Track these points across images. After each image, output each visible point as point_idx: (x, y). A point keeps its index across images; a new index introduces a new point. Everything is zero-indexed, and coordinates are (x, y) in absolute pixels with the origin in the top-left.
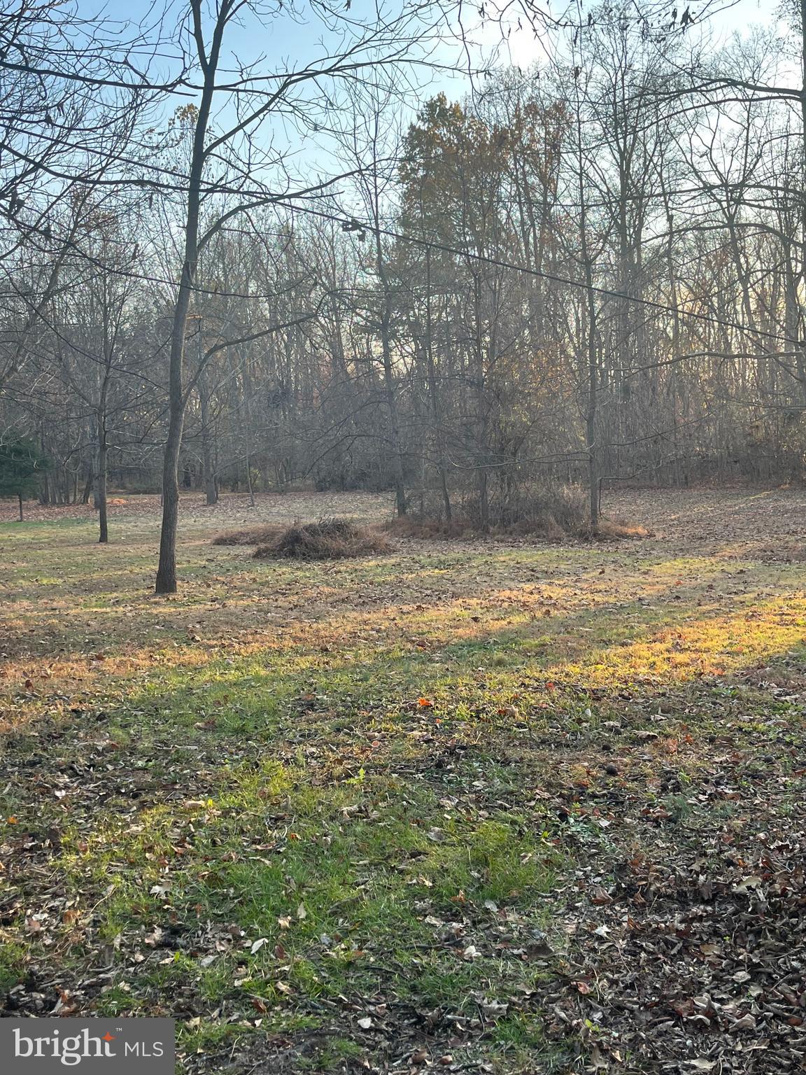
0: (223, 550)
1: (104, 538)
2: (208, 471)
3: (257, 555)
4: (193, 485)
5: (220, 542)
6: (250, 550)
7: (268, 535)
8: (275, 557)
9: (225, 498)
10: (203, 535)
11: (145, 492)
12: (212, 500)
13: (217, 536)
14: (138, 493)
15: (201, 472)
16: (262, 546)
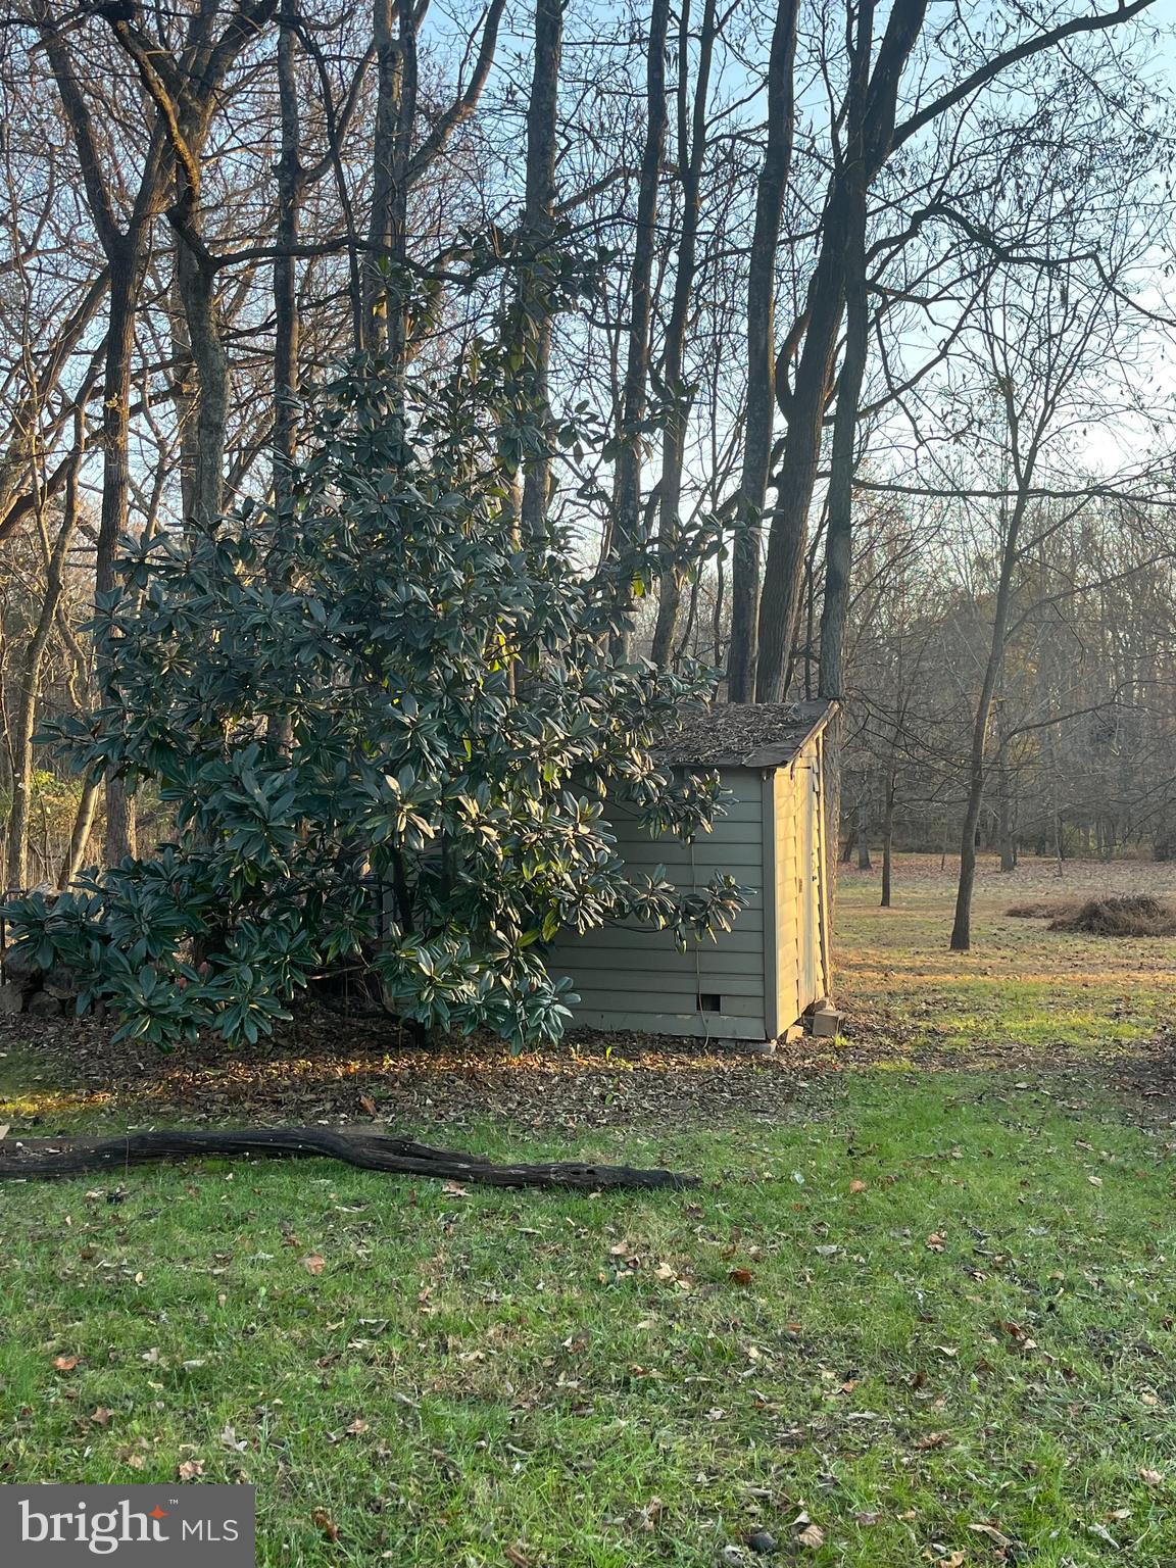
0: (1015, 921)
1: (885, 902)
2: (1004, 827)
3: (1051, 928)
4: (983, 844)
5: (1014, 913)
6: (1046, 923)
7: (1067, 909)
8: (1070, 931)
9: (1026, 863)
10: (994, 905)
11: (919, 851)
12: (1008, 866)
13: (1011, 907)
14: (911, 851)
15: (995, 826)
16: (1059, 919)
